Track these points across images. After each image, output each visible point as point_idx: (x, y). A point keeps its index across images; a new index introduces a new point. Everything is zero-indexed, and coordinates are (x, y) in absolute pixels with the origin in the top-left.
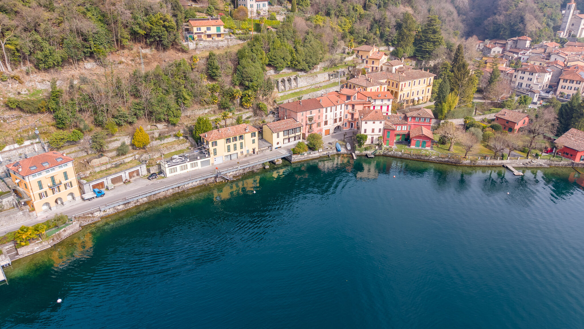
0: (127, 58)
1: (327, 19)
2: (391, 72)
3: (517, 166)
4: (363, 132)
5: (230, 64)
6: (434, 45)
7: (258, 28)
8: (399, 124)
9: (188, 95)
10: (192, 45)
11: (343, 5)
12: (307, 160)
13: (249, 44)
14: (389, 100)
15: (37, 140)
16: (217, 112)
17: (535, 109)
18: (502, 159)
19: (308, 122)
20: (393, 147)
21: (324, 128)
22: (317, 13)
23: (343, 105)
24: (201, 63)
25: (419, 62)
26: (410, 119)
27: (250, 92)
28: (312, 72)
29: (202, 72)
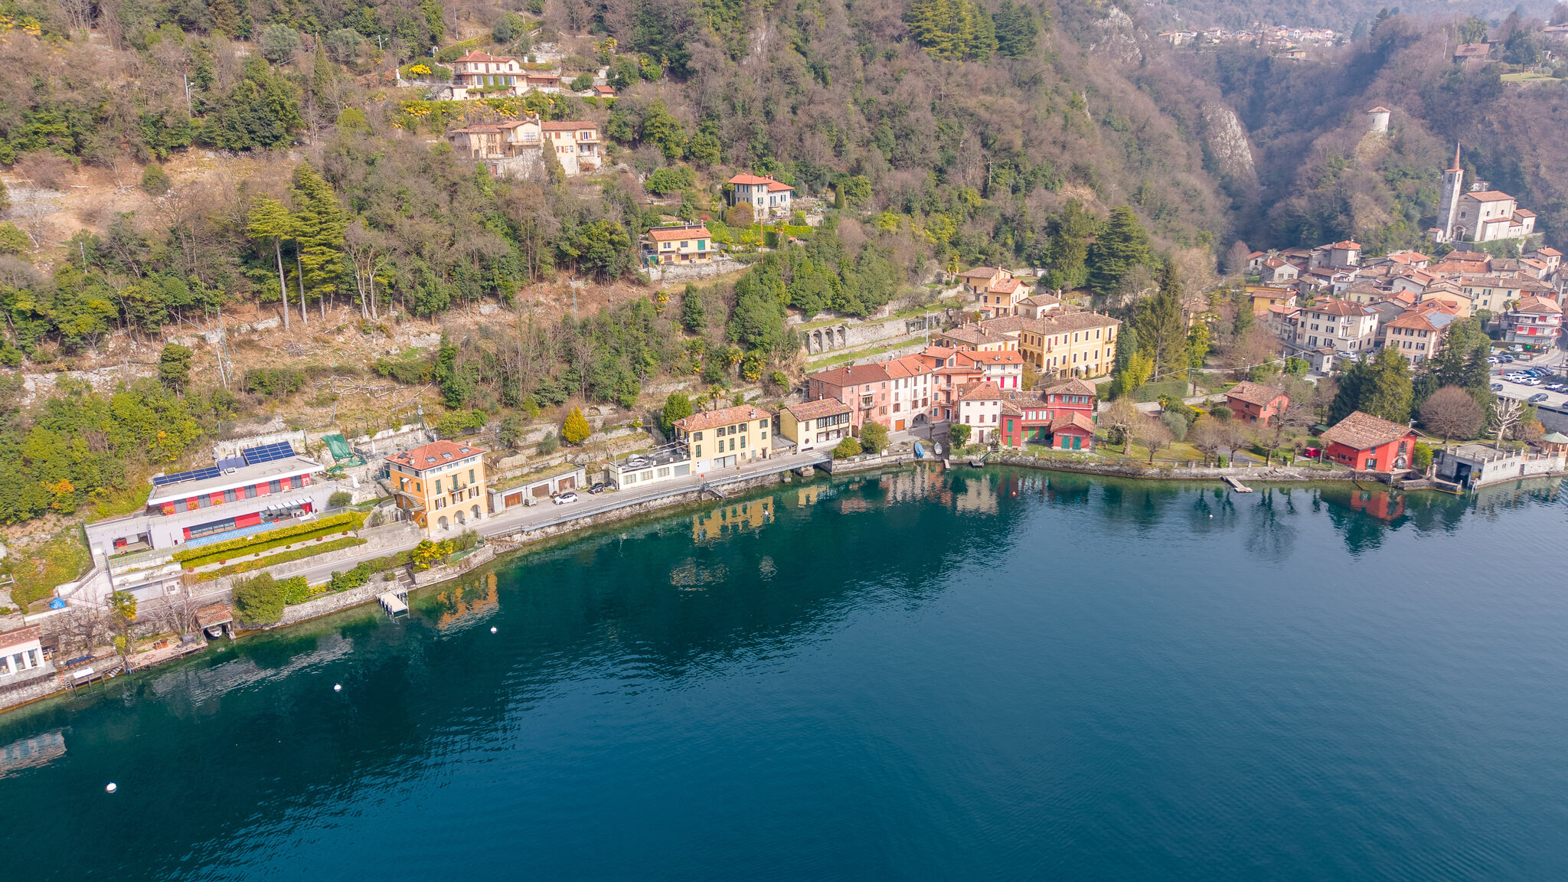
0: (547, 295)
1: (905, 218)
2: (1034, 317)
3: (1246, 478)
4: (962, 421)
5: (722, 305)
6: (1128, 264)
7: (772, 241)
8: (1032, 409)
9: (652, 357)
10: (655, 274)
11: (937, 192)
12: (860, 471)
13: (755, 270)
14: (1016, 366)
15: (419, 426)
16: (699, 388)
17: (1312, 383)
18: (1219, 466)
19: (863, 405)
20: (1019, 448)
21: (894, 417)
22: (885, 208)
23: (929, 376)
24: (672, 304)
25: (1098, 298)
26: (1051, 399)
27: (757, 354)
28: (874, 318)
29: (674, 319)
